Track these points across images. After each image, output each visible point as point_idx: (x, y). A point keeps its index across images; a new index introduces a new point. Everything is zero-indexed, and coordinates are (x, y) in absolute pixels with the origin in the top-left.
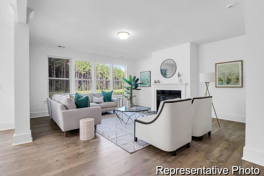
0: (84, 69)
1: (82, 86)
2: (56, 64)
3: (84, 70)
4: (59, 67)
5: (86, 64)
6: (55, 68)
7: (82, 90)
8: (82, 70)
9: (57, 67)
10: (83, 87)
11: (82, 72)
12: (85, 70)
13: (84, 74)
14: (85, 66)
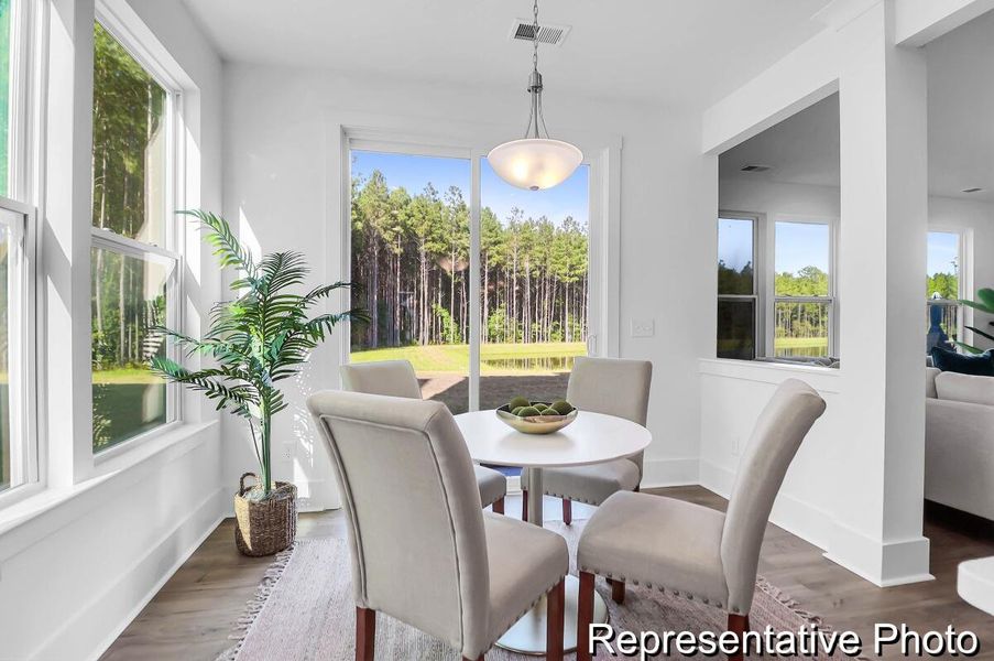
0: (572, 267)
1: (563, 327)
2: (490, 257)
3: (572, 273)
4: (498, 265)
5: (578, 250)
6: (486, 271)
7: (563, 340)
8: (566, 270)
9: (494, 265)
10: (567, 329)
11: (568, 278)
12: (577, 272)
13: (571, 285)
14: (577, 257)
